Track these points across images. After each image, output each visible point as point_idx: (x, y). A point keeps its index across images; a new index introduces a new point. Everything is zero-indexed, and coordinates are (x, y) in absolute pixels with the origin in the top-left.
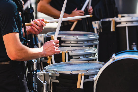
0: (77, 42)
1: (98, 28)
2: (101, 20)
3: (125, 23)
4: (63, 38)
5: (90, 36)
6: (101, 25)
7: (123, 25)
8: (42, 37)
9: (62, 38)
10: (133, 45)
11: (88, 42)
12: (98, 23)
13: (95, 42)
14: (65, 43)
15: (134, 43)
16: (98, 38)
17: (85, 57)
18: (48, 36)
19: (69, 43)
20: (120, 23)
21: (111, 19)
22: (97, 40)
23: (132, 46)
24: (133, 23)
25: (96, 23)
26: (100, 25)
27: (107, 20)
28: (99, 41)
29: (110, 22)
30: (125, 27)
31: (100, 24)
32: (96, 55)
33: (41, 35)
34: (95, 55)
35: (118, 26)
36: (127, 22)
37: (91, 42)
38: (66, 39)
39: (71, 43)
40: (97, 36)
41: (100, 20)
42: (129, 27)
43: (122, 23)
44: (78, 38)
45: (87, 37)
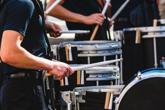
0: (97, 52)
1: (120, 39)
2: (124, 30)
3: (153, 33)
4: (80, 48)
5: (111, 44)
6: (124, 36)
7: (150, 36)
8: (54, 48)
9: (78, 47)
10: (162, 59)
11: (110, 52)
12: (120, 33)
13: (118, 51)
14: (82, 54)
15: (163, 58)
16: (121, 47)
17: (104, 76)
18: (61, 47)
19: (87, 54)
20: (146, 33)
21: (135, 29)
22: (120, 49)
23: (161, 61)
24: (162, 34)
25: (117, 33)
26: (122, 36)
27: (131, 29)
28: (122, 50)
29: (135, 32)
30: (152, 39)
31: (123, 34)
32: (118, 75)
33: (53, 46)
34: (116, 75)
35: (145, 36)
36: (155, 32)
37: (112, 51)
38: (83, 48)
39: (89, 53)
40: (120, 44)
41: (122, 30)
42: (157, 39)
43: (149, 34)
44: (97, 47)
45: (108, 45)
